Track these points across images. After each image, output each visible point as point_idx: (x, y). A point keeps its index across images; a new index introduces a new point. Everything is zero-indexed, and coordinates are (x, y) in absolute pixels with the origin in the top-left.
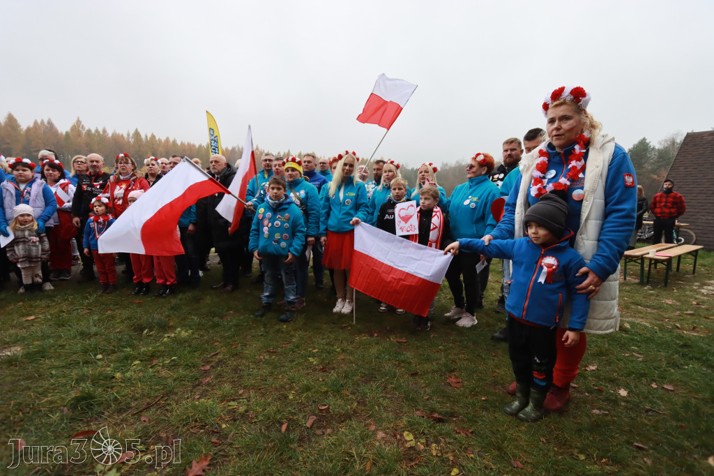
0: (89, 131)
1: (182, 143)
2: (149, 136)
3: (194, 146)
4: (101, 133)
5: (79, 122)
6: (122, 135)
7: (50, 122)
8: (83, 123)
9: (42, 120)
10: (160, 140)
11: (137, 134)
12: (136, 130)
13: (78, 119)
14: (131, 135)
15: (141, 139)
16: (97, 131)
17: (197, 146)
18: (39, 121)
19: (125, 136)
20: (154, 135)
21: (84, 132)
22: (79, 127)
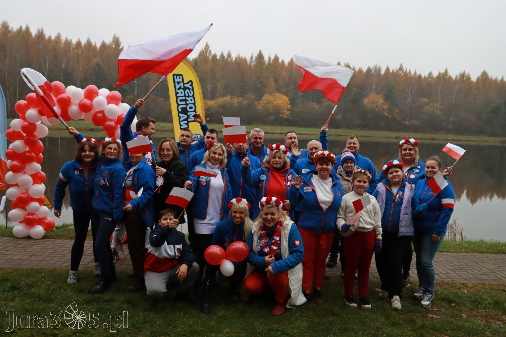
0: (215, 56)
2: (272, 58)
4: (226, 57)
5: (207, 47)
6: (245, 59)
8: (210, 49)
10: (283, 62)
11: (260, 56)
12: (260, 52)
13: (207, 44)
14: (254, 58)
15: (265, 62)
16: (222, 56)
19: (248, 59)
20: (278, 56)
21: (210, 58)
22: (206, 52)
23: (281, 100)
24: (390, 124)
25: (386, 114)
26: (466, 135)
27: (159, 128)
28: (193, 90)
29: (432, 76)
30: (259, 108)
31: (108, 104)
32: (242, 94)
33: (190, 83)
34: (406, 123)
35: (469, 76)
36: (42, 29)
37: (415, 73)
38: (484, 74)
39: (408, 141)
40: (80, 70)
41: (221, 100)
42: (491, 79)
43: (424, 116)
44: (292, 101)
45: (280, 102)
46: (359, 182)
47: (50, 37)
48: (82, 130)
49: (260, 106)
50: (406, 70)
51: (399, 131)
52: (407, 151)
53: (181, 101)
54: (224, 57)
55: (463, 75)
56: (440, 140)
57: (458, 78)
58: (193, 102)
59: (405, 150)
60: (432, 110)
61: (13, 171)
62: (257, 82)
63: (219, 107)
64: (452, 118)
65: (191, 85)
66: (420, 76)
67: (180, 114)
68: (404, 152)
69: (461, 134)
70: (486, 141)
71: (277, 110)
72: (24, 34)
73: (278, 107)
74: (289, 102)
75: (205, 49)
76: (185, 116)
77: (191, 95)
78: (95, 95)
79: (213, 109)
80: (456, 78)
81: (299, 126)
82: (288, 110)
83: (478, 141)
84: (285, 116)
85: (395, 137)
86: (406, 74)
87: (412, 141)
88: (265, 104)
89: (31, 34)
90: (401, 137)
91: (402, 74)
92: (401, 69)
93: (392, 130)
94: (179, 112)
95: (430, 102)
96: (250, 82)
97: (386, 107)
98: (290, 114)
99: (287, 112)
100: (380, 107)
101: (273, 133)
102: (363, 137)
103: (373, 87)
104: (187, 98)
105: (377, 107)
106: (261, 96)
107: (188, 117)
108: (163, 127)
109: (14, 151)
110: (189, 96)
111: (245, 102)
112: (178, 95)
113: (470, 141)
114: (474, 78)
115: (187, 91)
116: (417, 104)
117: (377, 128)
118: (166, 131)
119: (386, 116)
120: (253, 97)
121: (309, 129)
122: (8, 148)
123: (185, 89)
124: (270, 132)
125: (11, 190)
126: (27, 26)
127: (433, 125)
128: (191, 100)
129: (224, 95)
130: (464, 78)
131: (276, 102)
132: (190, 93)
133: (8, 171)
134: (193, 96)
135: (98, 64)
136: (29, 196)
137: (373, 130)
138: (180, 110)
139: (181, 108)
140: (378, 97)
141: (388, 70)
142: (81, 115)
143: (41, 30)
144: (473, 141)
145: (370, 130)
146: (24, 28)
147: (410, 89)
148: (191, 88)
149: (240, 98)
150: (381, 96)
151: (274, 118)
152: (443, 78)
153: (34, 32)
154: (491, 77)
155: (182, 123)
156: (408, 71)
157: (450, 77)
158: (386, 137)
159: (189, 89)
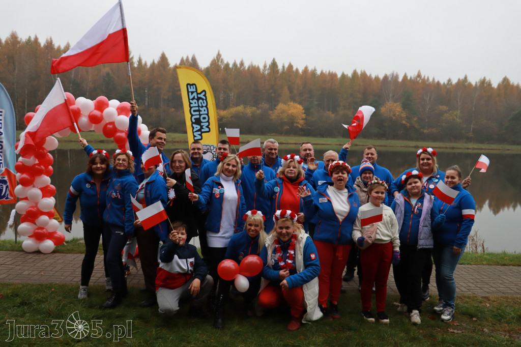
0: (227, 65)
1: (322, 72)
2: (286, 66)
3: (335, 75)
4: (239, 65)
5: (219, 55)
6: (258, 67)
7: (194, 59)
8: (222, 57)
9: (188, 57)
10: (297, 70)
11: (274, 65)
12: (274, 60)
13: (219, 52)
14: (268, 67)
15: (278, 70)
16: (235, 64)
17: (339, 76)
18: (185, 59)
19: (261, 68)
20: (292, 64)
21: (223, 67)
22: (218, 61)
23: (296, 110)
24: (408, 133)
25: (404, 122)
26: (487, 144)
27: (170, 139)
28: (206, 100)
29: (451, 83)
30: (273, 117)
31: (119, 115)
32: (256, 103)
33: (204, 93)
34: (425, 131)
35: (490, 82)
36: (51, 39)
37: (434, 79)
38: (506, 80)
39: (426, 151)
40: (90, 80)
41: (234, 110)
42: (513, 86)
43: (444, 124)
44: (307, 111)
45: (295, 111)
46: (377, 193)
47: (59, 47)
48: (92, 142)
49: (274, 115)
50: (425, 77)
51: (417, 139)
52: (425, 161)
53: (194, 111)
54: (237, 65)
55: (483, 82)
56: (460, 148)
57: (478, 84)
58: (206, 112)
59: (423, 159)
60: (451, 118)
61: (22, 185)
62: (271, 91)
63: (232, 117)
64: (472, 126)
65: (205, 95)
66: (438, 83)
67: (194, 125)
68: (422, 162)
69: (482, 143)
70: (508, 150)
71: (292, 120)
72: (33, 44)
73: (292, 116)
74: (304, 111)
75: (217, 57)
76: (199, 127)
77: (204, 105)
78: (106, 106)
79: (226, 119)
80: (476, 85)
81: (315, 135)
82: (303, 119)
83: (500, 150)
84: (299, 126)
85: (414, 145)
86: (424, 81)
87: (430, 150)
88: (278, 113)
89: (40, 44)
90: (420, 146)
91: (420, 81)
92: (419, 75)
93: (411, 139)
94: (193, 123)
95: (449, 110)
96: (264, 91)
97: (404, 115)
98: (305, 123)
99: (302, 122)
100: (398, 115)
101: (288, 144)
102: (381, 146)
103: (391, 95)
104: (201, 109)
105: (394, 115)
106: (275, 106)
107: (202, 127)
108: (175, 138)
109: (23, 164)
110: (202, 107)
111: (259, 112)
112: (192, 105)
113: (492, 149)
114: (495, 85)
115: (201, 101)
116: (436, 111)
117: (395, 137)
118: (178, 142)
119: (405, 124)
120: (266, 106)
121: (325, 139)
122: (17, 161)
123: (199, 99)
124: (285, 142)
125: (20, 204)
126: (36, 36)
127: (453, 134)
128: (205, 110)
129: (237, 105)
130: (484, 85)
131: (290, 112)
132: (204, 103)
133: (18, 184)
134: (206, 106)
135: (108, 74)
136: (38, 209)
137: (391, 139)
138: (194, 121)
139: (195, 119)
140: (395, 105)
141: (405, 77)
142: (91, 127)
143: (49, 40)
144: (494, 149)
145: (388, 139)
146: (32, 39)
147: (429, 96)
148: (204, 98)
149: (254, 108)
150: (398, 104)
151: (289, 128)
152: (463, 84)
153: (42, 42)
154: (513, 83)
155: (195, 134)
156: (426, 78)
157: (470, 84)
158: (404, 147)
159: (203, 99)
